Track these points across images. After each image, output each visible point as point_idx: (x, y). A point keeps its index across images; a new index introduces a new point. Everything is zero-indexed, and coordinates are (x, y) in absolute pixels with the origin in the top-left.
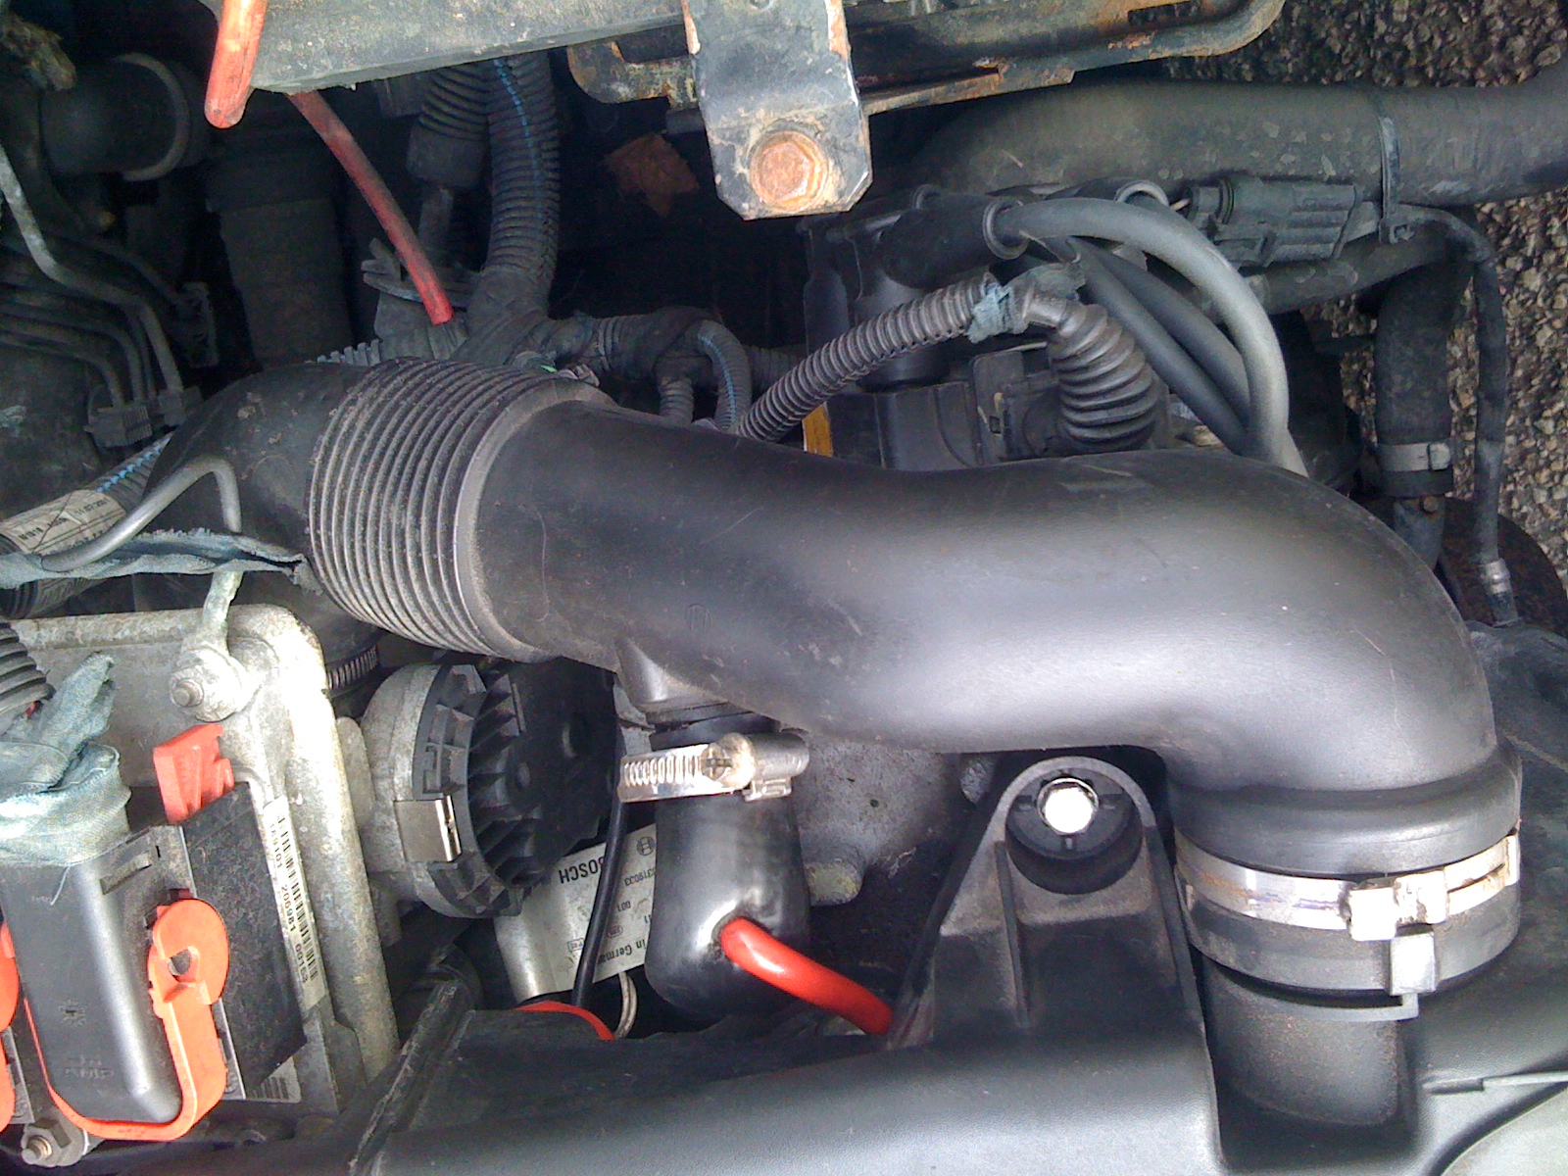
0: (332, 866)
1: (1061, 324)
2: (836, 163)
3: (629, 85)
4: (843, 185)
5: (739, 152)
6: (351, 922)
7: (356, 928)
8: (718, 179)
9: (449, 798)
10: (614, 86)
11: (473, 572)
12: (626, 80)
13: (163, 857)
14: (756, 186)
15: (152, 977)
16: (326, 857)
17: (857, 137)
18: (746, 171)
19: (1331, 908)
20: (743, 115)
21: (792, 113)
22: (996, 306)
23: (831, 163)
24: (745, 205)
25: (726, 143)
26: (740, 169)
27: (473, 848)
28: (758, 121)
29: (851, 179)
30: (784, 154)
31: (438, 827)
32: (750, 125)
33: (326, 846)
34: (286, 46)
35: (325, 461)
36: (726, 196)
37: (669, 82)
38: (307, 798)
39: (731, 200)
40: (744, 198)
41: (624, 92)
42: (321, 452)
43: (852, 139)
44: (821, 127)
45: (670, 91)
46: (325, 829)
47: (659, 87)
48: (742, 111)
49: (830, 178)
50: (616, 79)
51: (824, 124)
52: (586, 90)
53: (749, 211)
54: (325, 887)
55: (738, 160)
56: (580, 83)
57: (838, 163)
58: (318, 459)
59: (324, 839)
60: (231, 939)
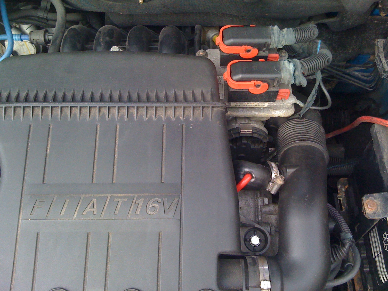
0: (250, 112)
1: (345, 248)
2: (372, 213)
3: (340, 188)
4: (369, 214)
5: (373, 198)
6: (239, 113)
7: (238, 113)
8: (368, 194)
9: (251, 133)
10: (340, 185)
11: (304, 144)
12: (341, 187)
13: (273, 87)
14: (368, 200)
15: (258, 82)
16: (252, 111)
17: (376, 217)
18: (370, 199)
19: (264, 278)
20: (379, 199)
21: (380, 207)
22: (349, 237)
23: (372, 212)
24: (365, 198)
25: (374, 196)
26: (370, 198)
27: (241, 135)
28: (378, 202)
29: (370, 215)
30: (375, 205)
31: (247, 130)
32: (377, 200)
33: (254, 111)
34: (381, 131)
35: (316, 124)
36: (366, 195)
37: (341, 195)
38: (262, 110)
39: (366, 196)
40: (366, 198)
41: (339, 187)
42: (317, 123)
43: (376, 216)
44: (377, 211)
45: (339, 195)
46: (257, 112)
47: (340, 193)
48: (380, 199)
49: (370, 212)
50: (341, 186)
51: (378, 212)
52: (339, 180)
53: (364, 198)
54: (246, 110)
55: (372, 198)
56: (340, 179)
57: (372, 214)
58: (316, 122)
59: (255, 111)
60: (255, 94)
